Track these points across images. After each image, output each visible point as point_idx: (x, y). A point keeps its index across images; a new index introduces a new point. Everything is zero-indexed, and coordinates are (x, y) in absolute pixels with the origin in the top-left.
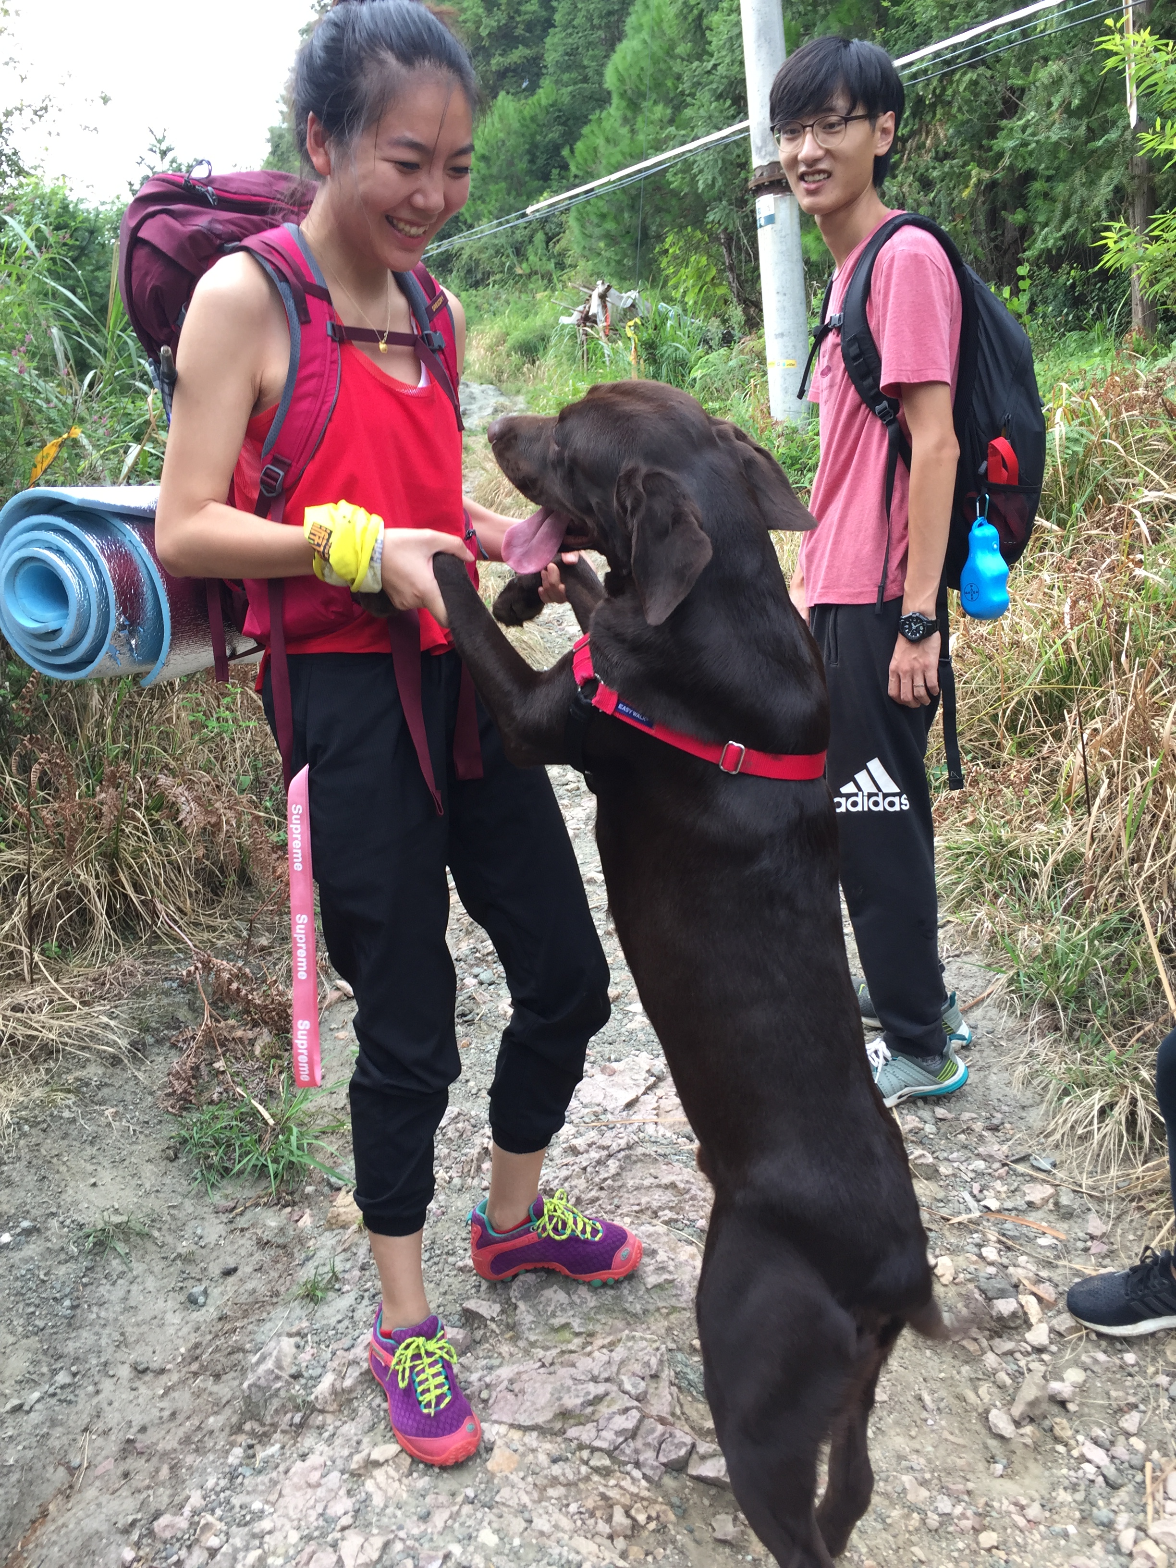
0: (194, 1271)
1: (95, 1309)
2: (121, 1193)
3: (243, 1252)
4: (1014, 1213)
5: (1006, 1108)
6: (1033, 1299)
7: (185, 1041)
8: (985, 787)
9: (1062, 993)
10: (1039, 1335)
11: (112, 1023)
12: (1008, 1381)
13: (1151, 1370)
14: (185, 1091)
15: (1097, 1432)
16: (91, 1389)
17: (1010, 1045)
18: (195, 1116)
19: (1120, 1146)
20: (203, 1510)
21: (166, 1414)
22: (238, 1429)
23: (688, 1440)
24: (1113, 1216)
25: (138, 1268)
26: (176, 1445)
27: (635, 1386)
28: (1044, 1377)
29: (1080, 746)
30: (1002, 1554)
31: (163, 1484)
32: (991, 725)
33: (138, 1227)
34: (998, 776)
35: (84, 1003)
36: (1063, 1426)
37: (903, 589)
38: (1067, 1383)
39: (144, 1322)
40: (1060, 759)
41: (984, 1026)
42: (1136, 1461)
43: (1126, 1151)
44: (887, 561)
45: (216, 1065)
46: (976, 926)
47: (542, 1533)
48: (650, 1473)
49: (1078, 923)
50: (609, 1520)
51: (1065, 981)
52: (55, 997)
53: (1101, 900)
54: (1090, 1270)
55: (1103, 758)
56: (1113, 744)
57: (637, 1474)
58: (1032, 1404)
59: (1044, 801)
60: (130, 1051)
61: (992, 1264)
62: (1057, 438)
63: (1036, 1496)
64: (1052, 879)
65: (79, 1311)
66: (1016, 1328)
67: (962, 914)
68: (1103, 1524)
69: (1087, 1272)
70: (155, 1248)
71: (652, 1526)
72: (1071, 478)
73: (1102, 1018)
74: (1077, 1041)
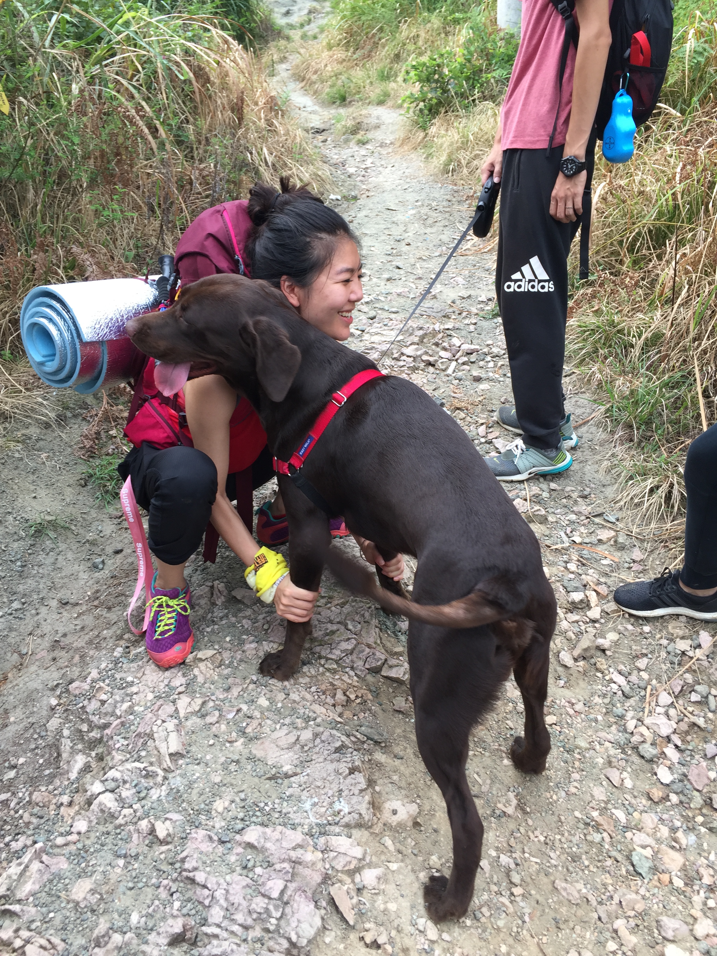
0: (97, 550)
1: (36, 568)
2: (52, 503)
3: (126, 541)
4: (589, 545)
5: (593, 486)
6: (594, 593)
7: (91, 417)
8: (609, 287)
9: (638, 419)
10: (595, 613)
11: (45, 402)
12: (573, 637)
13: (658, 636)
14: (91, 447)
15: (621, 667)
16: (34, 612)
17: (601, 449)
18: (98, 462)
19: (659, 510)
20: (99, 680)
21: (78, 627)
22: (120, 638)
23: (383, 657)
24: (648, 550)
25: (62, 546)
26: (84, 645)
27: (355, 627)
28: (595, 636)
29: (673, 263)
30: (558, 728)
31: (76, 665)
32: (618, 248)
33: (62, 523)
34: (618, 282)
35: (27, 390)
36: (602, 662)
37: (565, 139)
38: (608, 640)
39: (66, 576)
40: (659, 272)
41: (587, 436)
42: (642, 684)
43: (662, 514)
44: (557, 118)
45: (111, 433)
46: (591, 376)
47: (294, 701)
48: (359, 673)
49: (655, 377)
50: (334, 696)
51: (641, 412)
52: (9, 384)
53: (671, 364)
54: (630, 580)
55: (687, 272)
56: (695, 264)
57: (352, 673)
58: (586, 650)
59: (645, 299)
60: (56, 421)
61: (572, 573)
62: (688, 50)
63: (582, 699)
64: (643, 349)
65: (26, 568)
66: (582, 609)
67: (583, 368)
68: (619, 717)
69: (628, 580)
70: (72, 536)
71: (358, 701)
72: (693, 80)
73: (660, 435)
74: (643, 448)
